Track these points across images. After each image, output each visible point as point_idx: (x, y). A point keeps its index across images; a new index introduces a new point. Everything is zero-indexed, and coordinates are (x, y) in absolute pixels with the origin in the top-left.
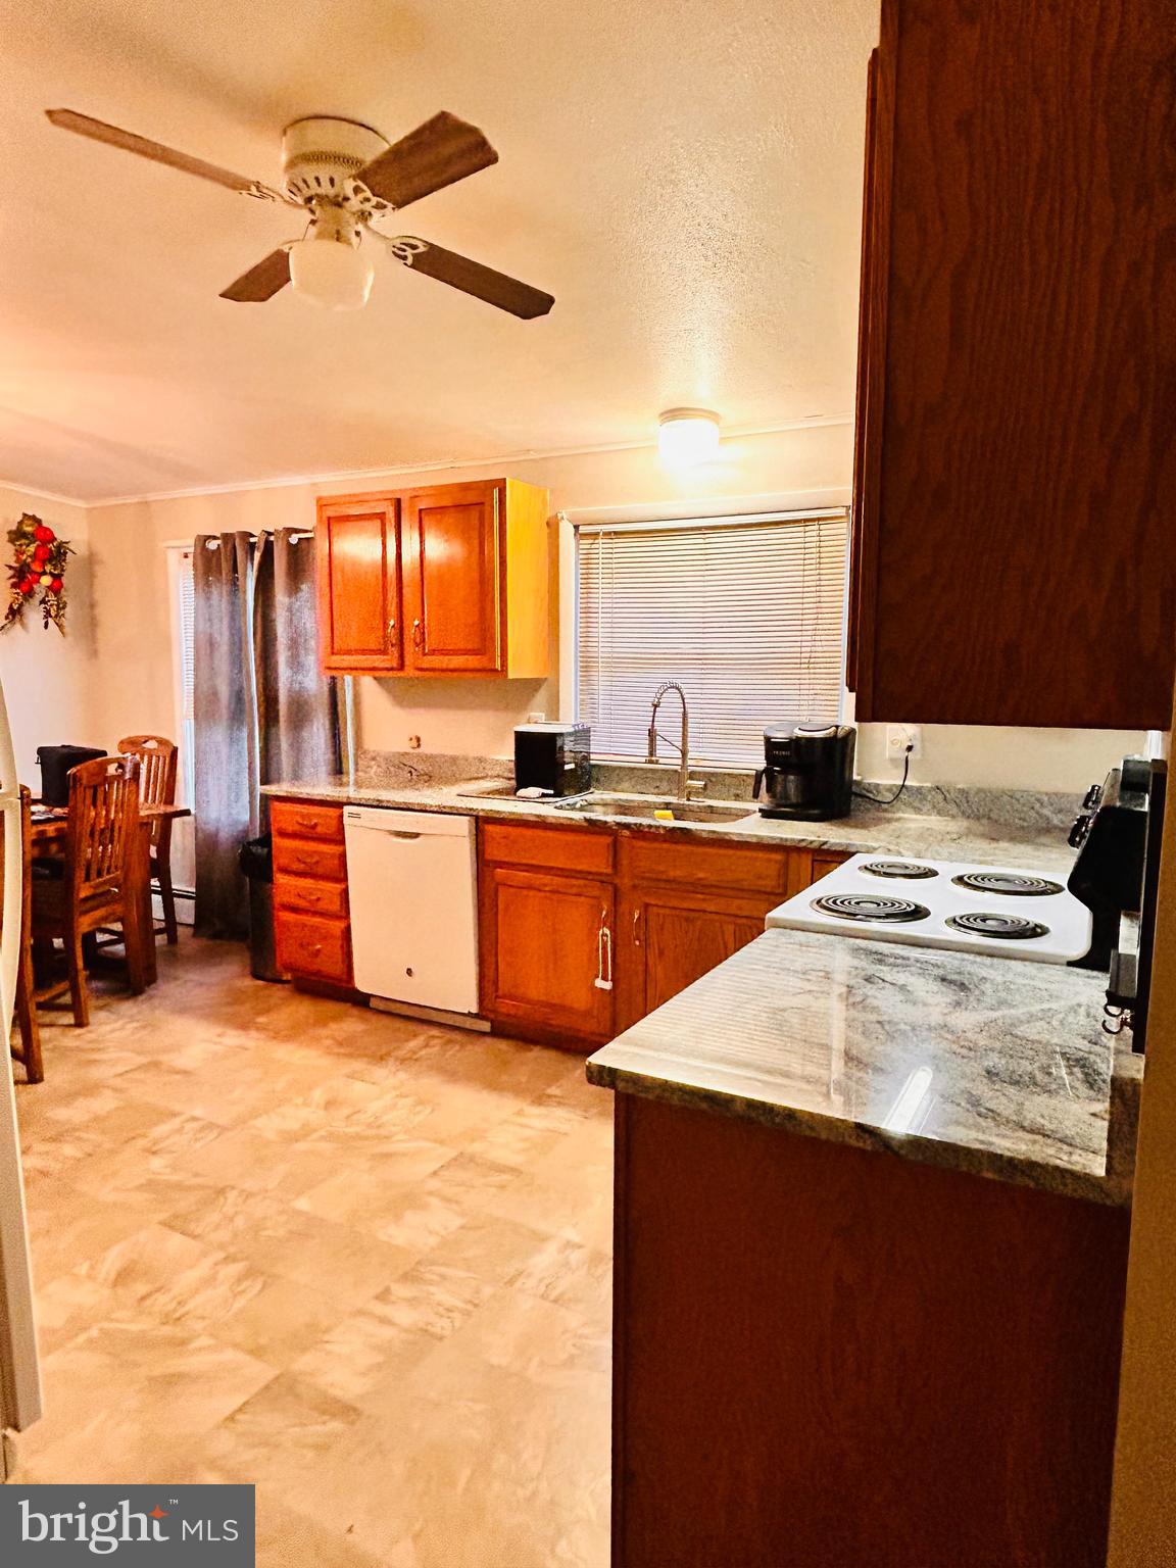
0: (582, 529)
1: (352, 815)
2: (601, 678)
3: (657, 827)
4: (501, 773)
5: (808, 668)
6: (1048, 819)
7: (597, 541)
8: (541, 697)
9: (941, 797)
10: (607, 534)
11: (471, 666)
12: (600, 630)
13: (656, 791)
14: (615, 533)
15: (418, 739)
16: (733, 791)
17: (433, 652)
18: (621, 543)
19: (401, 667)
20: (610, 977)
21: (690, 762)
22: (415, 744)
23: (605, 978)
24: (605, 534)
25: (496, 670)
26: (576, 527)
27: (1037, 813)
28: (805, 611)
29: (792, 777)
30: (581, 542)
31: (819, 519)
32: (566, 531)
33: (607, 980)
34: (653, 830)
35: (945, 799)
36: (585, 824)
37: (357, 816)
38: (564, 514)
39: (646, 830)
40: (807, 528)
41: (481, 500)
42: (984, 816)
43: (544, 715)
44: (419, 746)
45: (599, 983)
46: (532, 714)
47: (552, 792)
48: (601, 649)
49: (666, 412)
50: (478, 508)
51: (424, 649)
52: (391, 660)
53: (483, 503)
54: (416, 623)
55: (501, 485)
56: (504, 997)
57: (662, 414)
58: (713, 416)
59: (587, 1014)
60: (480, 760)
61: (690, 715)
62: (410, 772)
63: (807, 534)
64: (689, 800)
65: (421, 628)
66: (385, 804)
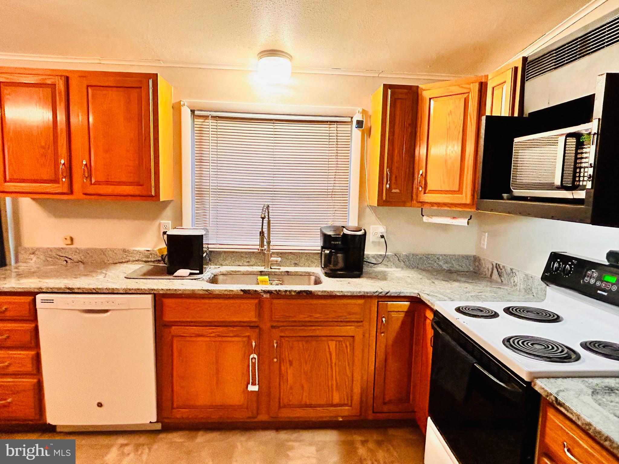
0: (197, 113)
1: (44, 301)
2: (210, 200)
3: (290, 291)
4: (140, 258)
5: (332, 197)
6: (441, 266)
7: (207, 121)
8: (169, 211)
9: (396, 259)
10: (214, 117)
11: (132, 193)
12: (210, 170)
13: (248, 264)
14: (219, 117)
15: (72, 239)
16: (293, 262)
17: (98, 183)
18: (222, 123)
19: (71, 192)
20: (257, 383)
21: (271, 248)
22: (69, 242)
23: (254, 384)
24: (212, 117)
25: (152, 196)
26: (193, 111)
27: (438, 264)
28: (329, 168)
29: (339, 255)
30: (196, 120)
31: (337, 122)
32: (186, 113)
33: (255, 385)
34: (288, 293)
35: (399, 260)
36: (242, 293)
37: (51, 301)
38: (185, 101)
39: (284, 293)
40: (331, 126)
41: (140, 86)
42: (415, 267)
43: (170, 222)
44: (72, 244)
45: (251, 388)
46: (161, 221)
47: (198, 272)
48: (211, 183)
49: (265, 51)
50: (138, 90)
51: (91, 181)
52: (62, 186)
53: (141, 88)
54: (84, 163)
55: (155, 77)
56: (178, 407)
57: (260, 53)
58: (290, 57)
59: (241, 407)
60: (124, 251)
61: (271, 222)
62: (67, 261)
63: (330, 129)
64: (271, 268)
65: (89, 166)
66: (76, 291)
